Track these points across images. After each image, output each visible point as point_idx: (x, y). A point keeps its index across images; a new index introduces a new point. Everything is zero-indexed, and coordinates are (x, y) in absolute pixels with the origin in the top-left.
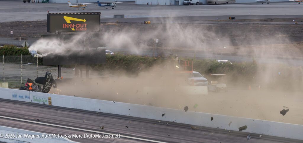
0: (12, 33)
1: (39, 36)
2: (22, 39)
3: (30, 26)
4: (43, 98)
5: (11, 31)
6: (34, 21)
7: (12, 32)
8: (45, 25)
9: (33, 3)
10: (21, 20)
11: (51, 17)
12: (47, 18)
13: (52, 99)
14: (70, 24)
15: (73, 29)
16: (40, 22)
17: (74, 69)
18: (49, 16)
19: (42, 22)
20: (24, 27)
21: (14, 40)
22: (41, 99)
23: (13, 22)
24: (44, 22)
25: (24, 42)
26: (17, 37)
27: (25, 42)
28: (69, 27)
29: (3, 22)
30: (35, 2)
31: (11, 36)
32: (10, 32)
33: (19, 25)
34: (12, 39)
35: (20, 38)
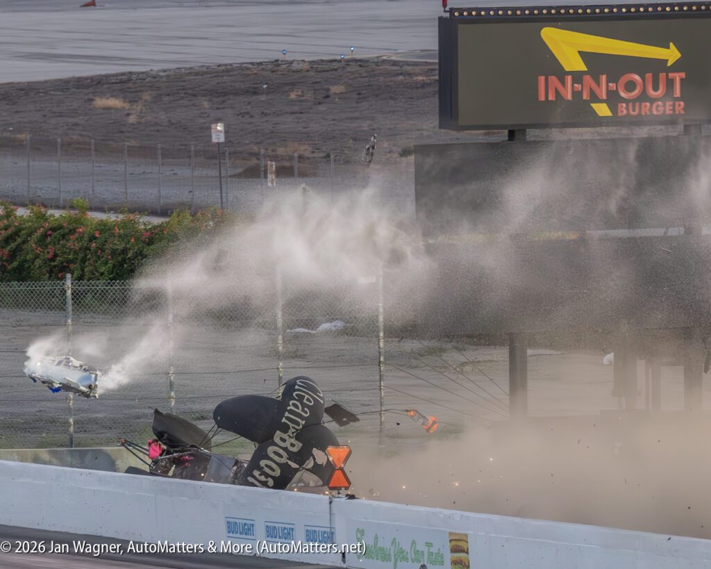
0: (222, 140)
1: (390, 152)
2: (284, 173)
3: (336, 89)
4: (414, 543)
5: (218, 120)
6: (356, 60)
7: (220, 127)
8: (424, 85)
11: (463, 31)
12: (436, 40)
13: (472, 546)
14: (581, 73)
15: (602, 110)
16: (395, 63)
17: (610, 357)
18: (449, 27)
19: (408, 64)
20: (293, 96)
21: (234, 176)
22: (406, 546)
23: (228, 70)
24: (416, 64)
25: (298, 194)
26: (254, 162)
28: (577, 94)
29: (166, 66)
31: (214, 155)
32: (207, 130)
33: (265, 86)
34: (220, 174)
35: (272, 165)
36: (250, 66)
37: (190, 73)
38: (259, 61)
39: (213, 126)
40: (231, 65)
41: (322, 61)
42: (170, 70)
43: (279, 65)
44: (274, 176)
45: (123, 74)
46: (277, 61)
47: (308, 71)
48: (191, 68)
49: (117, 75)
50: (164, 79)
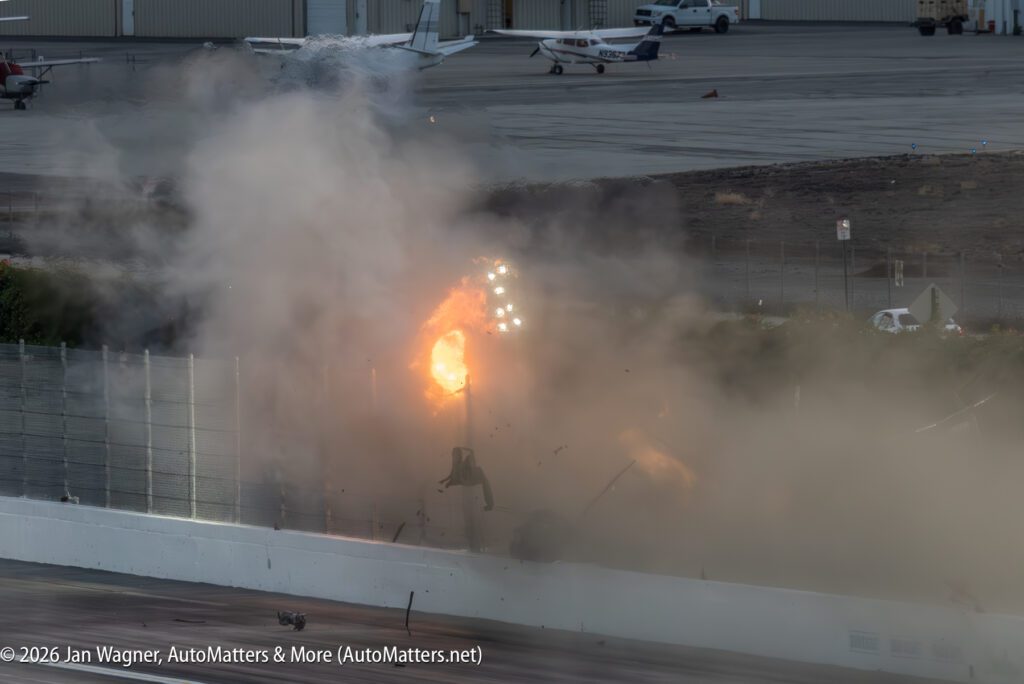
0: (848, 237)
2: (909, 271)
3: (965, 185)
5: (843, 217)
6: (987, 155)
7: (846, 224)
9: (981, 37)
10: (902, 150)
20: (922, 191)
23: (853, 165)
25: (927, 293)
26: (882, 260)
27: (933, 290)
30: (999, 29)
31: (841, 253)
32: (833, 226)
33: (893, 182)
34: (846, 272)
35: (900, 264)
36: (877, 160)
37: (814, 168)
38: (887, 155)
39: (839, 223)
40: (858, 159)
41: (953, 155)
42: (793, 164)
43: (908, 160)
44: (902, 276)
45: (745, 168)
46: (906, 155)
47: (938, 165)
48: (816, 163)
49: (739, 169)
50: (788, 174)
